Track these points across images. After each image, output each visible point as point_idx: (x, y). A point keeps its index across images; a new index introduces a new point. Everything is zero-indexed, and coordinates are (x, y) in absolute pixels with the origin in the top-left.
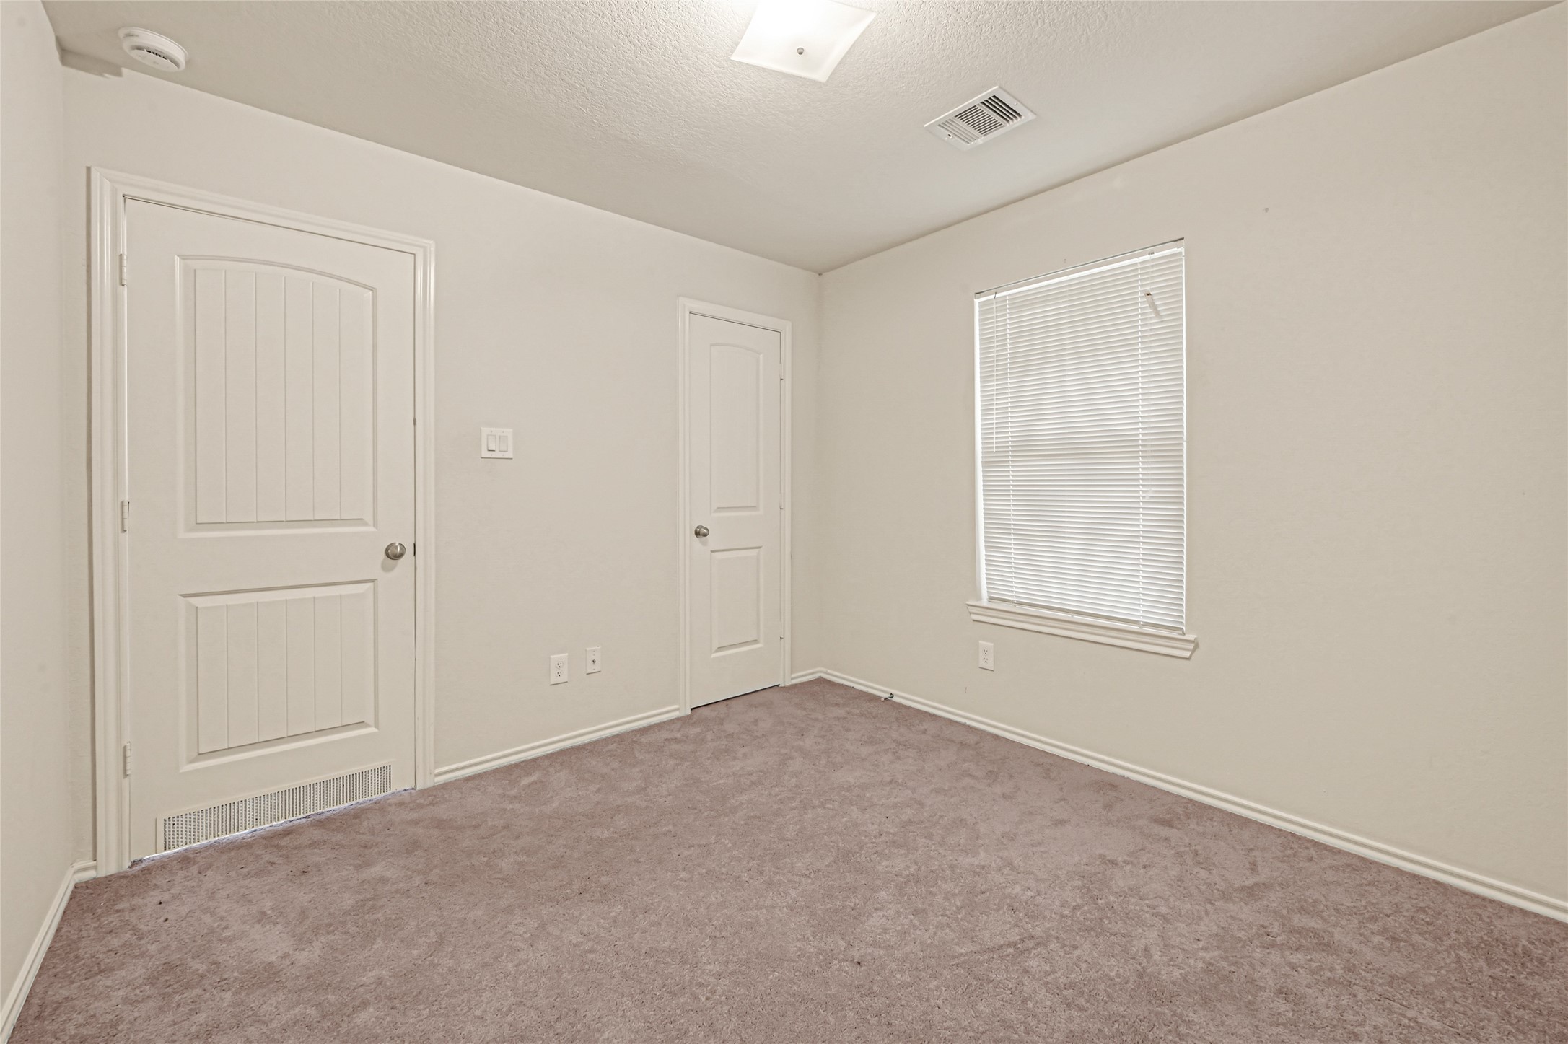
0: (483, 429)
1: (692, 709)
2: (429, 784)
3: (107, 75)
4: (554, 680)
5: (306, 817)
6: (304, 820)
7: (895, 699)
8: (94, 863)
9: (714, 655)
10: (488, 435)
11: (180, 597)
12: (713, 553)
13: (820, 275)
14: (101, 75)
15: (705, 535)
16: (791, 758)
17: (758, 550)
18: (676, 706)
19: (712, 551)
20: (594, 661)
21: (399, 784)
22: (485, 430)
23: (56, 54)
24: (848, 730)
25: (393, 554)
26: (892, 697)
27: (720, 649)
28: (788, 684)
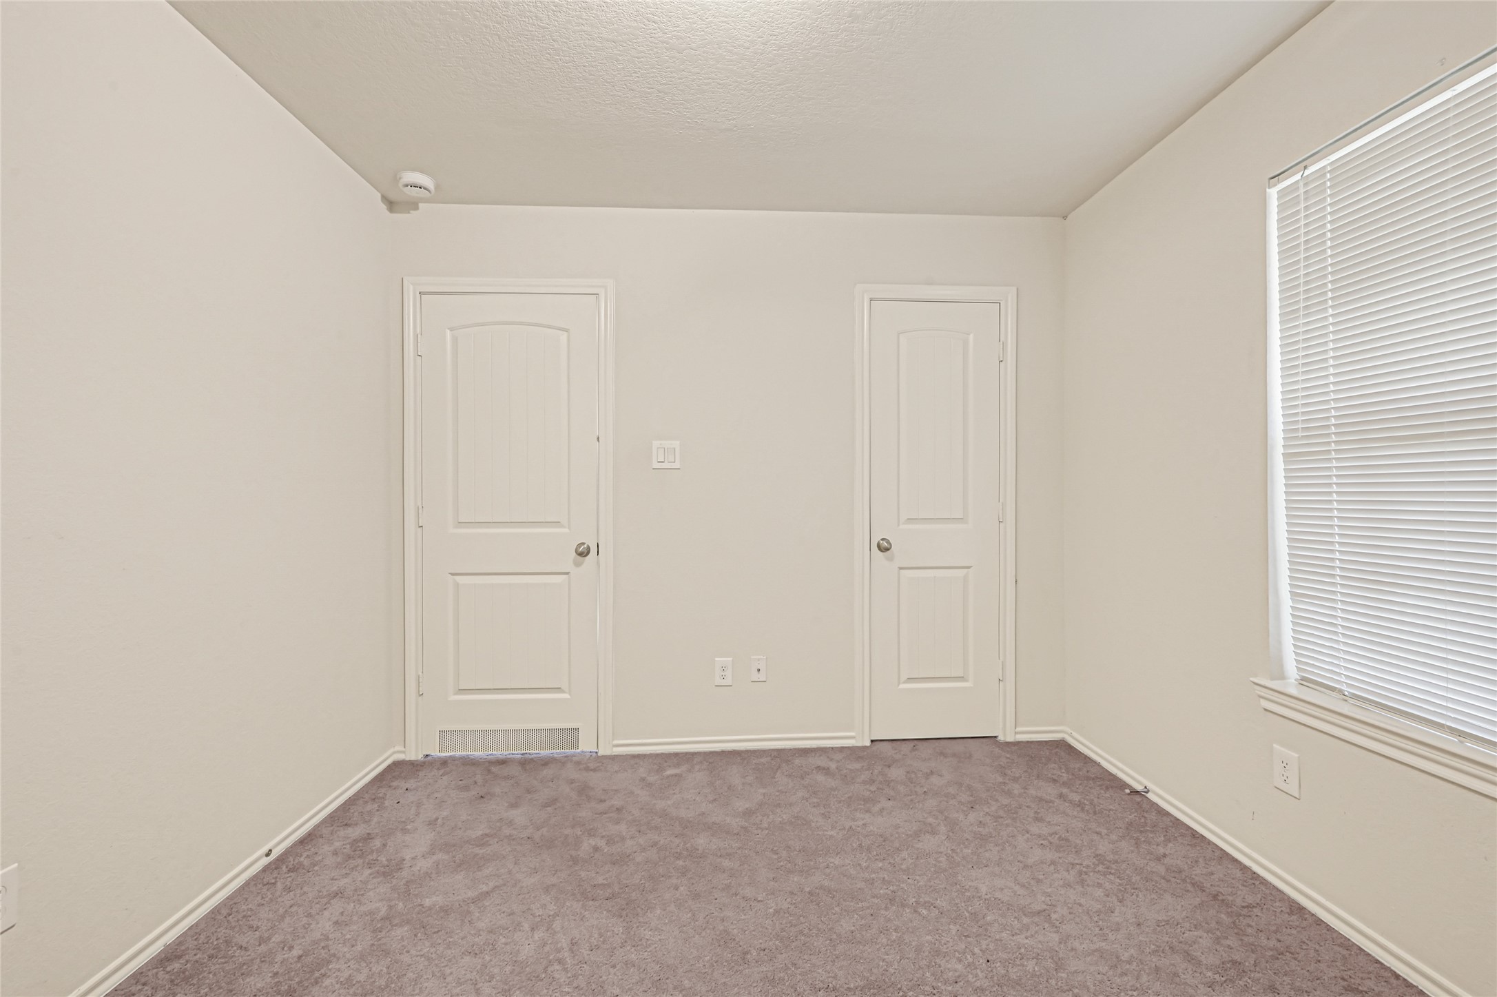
0: (654, 442)
1: (872, 741)
2: (608, 753)
3: (411, 212)
4: (719, 681)
5: (522, 754)
6: (520, 756)
7: (1149, 795)
8: (404, 749)
9: (902, 686)
10: (658, 448)
11: (450, 575)
12: (901, 571)
13: (1065, 217)
14: (409, 213)
15: (887, 549)
16: (934, 832)
17: (966, 570)
18: (852, 734)
19: (901, 568)
20: (759, 670)
21: (586, 745)
22: (656, 444)
23: (384, 207)
24: (1038, 819)
25: (583, 553)
26: (1147, 792)
27: (910, 680)
28: (1010, 739)
